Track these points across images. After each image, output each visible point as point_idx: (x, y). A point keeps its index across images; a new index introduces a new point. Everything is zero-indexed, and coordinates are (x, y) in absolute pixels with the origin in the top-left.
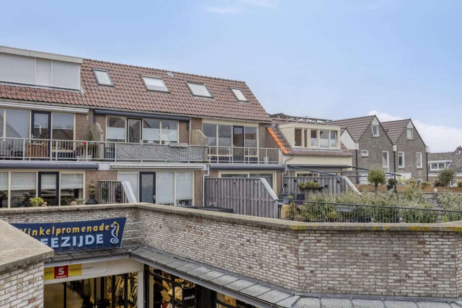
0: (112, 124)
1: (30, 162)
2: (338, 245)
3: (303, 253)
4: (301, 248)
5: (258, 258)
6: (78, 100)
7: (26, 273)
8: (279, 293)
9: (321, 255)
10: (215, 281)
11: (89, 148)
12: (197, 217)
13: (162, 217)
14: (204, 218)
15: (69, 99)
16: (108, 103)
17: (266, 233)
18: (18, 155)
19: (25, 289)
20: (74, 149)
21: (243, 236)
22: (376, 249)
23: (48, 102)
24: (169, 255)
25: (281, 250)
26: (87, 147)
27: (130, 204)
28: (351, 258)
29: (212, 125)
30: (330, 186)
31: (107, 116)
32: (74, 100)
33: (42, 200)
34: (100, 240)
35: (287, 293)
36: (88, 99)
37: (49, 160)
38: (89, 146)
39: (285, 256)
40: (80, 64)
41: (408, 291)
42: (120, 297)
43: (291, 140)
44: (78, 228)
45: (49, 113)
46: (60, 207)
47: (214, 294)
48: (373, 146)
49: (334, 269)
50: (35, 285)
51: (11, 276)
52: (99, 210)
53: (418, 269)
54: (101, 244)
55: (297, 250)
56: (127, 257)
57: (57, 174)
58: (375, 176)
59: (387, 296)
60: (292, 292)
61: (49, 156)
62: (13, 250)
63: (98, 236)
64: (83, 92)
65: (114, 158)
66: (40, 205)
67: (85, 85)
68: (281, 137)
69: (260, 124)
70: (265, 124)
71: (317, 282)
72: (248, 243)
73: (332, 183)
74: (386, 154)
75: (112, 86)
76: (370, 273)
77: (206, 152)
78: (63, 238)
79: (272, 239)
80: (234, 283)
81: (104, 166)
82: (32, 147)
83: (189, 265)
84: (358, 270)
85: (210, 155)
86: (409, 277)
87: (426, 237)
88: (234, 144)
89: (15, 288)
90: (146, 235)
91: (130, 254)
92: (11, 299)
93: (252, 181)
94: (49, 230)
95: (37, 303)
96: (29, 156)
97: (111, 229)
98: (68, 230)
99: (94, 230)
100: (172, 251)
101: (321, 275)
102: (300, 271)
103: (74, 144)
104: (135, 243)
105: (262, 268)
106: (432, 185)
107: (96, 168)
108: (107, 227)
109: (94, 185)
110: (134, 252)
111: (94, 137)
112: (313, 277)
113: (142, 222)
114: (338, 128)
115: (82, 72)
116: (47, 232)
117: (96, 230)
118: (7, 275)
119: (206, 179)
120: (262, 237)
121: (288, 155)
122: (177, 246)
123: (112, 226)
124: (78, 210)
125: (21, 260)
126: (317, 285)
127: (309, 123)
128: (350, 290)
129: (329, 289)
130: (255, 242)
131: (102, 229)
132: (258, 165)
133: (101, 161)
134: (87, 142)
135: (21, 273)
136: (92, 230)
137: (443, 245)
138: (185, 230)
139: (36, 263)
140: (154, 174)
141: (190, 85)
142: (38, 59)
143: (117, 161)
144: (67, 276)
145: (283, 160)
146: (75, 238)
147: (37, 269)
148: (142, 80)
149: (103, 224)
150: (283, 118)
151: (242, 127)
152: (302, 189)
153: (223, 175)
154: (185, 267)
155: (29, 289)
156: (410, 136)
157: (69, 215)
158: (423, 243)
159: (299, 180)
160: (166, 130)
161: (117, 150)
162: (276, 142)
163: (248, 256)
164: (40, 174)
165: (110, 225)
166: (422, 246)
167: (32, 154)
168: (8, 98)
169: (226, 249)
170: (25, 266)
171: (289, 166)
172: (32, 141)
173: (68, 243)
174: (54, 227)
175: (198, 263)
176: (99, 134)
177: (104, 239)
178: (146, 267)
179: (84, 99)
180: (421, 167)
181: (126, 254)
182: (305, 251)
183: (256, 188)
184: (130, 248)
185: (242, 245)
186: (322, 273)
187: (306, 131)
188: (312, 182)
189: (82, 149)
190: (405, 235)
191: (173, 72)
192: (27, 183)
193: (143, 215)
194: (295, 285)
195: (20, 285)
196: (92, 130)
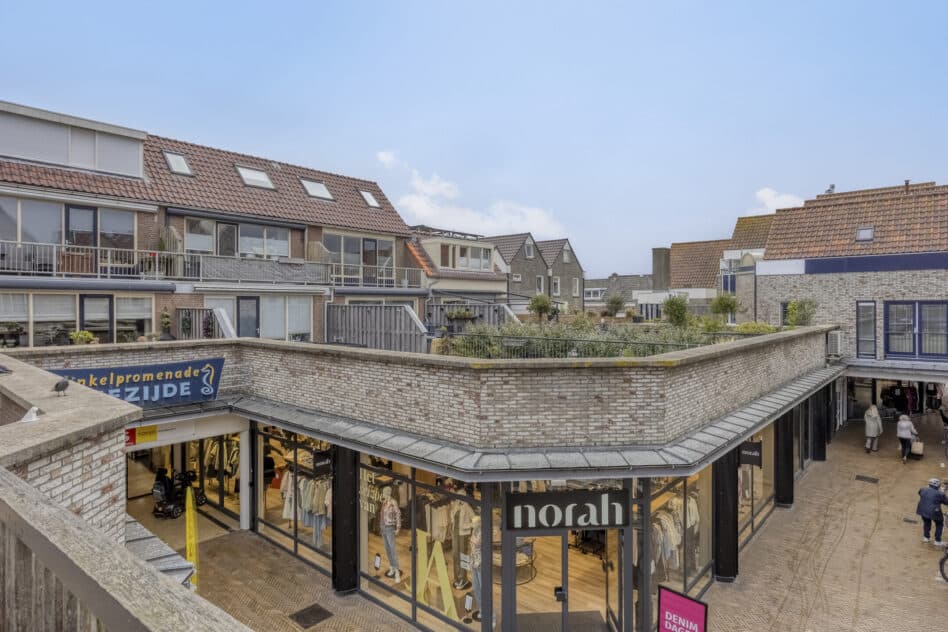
0: (194, 227)
1: (64, 280)
2: (529, 386)
3: (486, 399)
4: (484, 391)
5: (422, 407)
6: (141, 192)
7: (97, 448)
8: (453, 451)
9: (509, 400)
10: (362, 440)
11: (160, 262)
12: (333, 355)
13: (278, 356)
14: (344, 356)
15: (127, 191)
16: (187, 199)
17: (434, 373)
18: (45, 268)
19: (95, 472)
20: (136, 262)
21: (401, 379)
22: (574, 390)
23: (92, 193)
24: (289, 407)
25: (456, 395)
26: (157, 260)
27: (228, 339)
28: (545, 402)
29: (335, 237)
30: (486, 316)
31: (186, 218)
32: (134, 192)
33: (91, 335)
34: (186, 391)
35: (463, 449)
36: (156, 192)
37: (96, 277)
38: (160, 258)
39: (462, 403)
40: (143, 141)
41: (611, 440)
42: (211, 466)
43: (436, 259)
44: (152, 375)
45: (94, 209)
46: (115, 345)
47: (356, 455)
48: (526, 270)
49: (525, 417)
50: (112, 464)
51: (72, 454)
52: (183, 348)
53: (622, 412)
54: (186, 396)
55: (478, 395)
56: (226, 412)
57: (111, 297)
58: (540, 304)
59: (586, 446)
60: (472, 449)
61: (96, 272)
62: (70, 412)
63: (183, 385)
64: (148, 181)
65: (199, 275)
66: (88, 342)
67: (151, 172)
68: (424, 254)
69: (397, 237)
70: (403, 237)
71: (503, 434)
72: (409, 388)
73: (489, 313)
74: (540, 279)
75: (192, 177)
76: (568, 420)
77: (329, 271)
78: (127, 390)
79: (443, 382)
80: (390, 441)
81: (184, 288)
82: (68, 258)
83: (320, 420)
84: (554, 417)
85: (334, 276)
86: (613, 422)
87: (633, 374)
88: (364, 261)
89: (79, 472)
90: (253, 382)
91: (231, 409)
92: (73, 491)
93: (393, 309)
94: (106, 379)
95: (116, 492)
96: (63, 270)
97: (202, 374)
98: (136, 378)
99: (177, 377)
100: (295, 401)
101: (508, 426)
102: (482, 421)
103: (136, 254)
104: (236, 393)
105: (428, 419)
106: (599, 315)
107: (172, 291)
108: (196, 372)
109: (168, 314)
110: (235, 405)
111: (167, 247)
112: (499, 427)
113: (247, 364)
114: (492, 247)
115: (147, 153)
116: (101, 381)
117: (180, 376)
118: (66, 453)
119: (329, 307)
120: (429, 380)
121: (432, 277)
122: (303, 395)
123: (203, 370)
124: (150, 349)
125: (90, 428)
126: (504, 437)
127: (457, 238)
128: (542, 441)
129: (519, 441)
130: (419, 386)
131: (189, 375)
132: (395, 289)
133: (179, 280)
134: (157, 252)
135: (88, 448)
136: (173, 376)
137: (651, 382)
138: (314, 374)
139: (113, 431)
140: (257, 299)
141: (304, 182)
142: (74, 128)
143: (204, 280)
144: (135, 444)
145: (426, 284)
146: (146, 389)
147: (115, 440)
148: (236, 171)
149: (190, 368)
150: (426, 231)
151: (375, 241)
152: (450, 319)
153: (350, 302)
154: (316, 423)
155: (102, 472)
156: (566, 258)
157: (137, 356)
158: (629, 381)
159: (447, 309)
160: (272, 241)
161: (204, 266)
162: (417, 261)
163: (409, 405)
164: (82, 297)
165: (200, 368)
166: (627, 385)
167: (68, 268)
168: (24, 183)
169: (376, 396)
170: (95, 435)
171: (434, 291)
172: (68, 250)
173: (136, 395)
174: (112, 375)
175: (335, 416)
176: (175, 243)
177: (192, 388)
178: (253, 425)
179: (150, 191)
180: (577, 294)
181: (225, 408)
182: (489, 395)
183: (398, 317)
184: (230, 400)
185: (400, 390)
186: (509, 423)
187: (454, 249)
188: (463, 310)
189: (150, 262)
190: (608, 372)
191: (279, 163)
192: (61, 311)
193: (248, 354)
194: (475, 439)
195: (87, 467)
196: (163, 235)
